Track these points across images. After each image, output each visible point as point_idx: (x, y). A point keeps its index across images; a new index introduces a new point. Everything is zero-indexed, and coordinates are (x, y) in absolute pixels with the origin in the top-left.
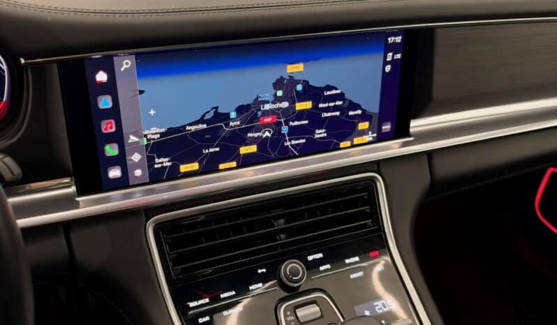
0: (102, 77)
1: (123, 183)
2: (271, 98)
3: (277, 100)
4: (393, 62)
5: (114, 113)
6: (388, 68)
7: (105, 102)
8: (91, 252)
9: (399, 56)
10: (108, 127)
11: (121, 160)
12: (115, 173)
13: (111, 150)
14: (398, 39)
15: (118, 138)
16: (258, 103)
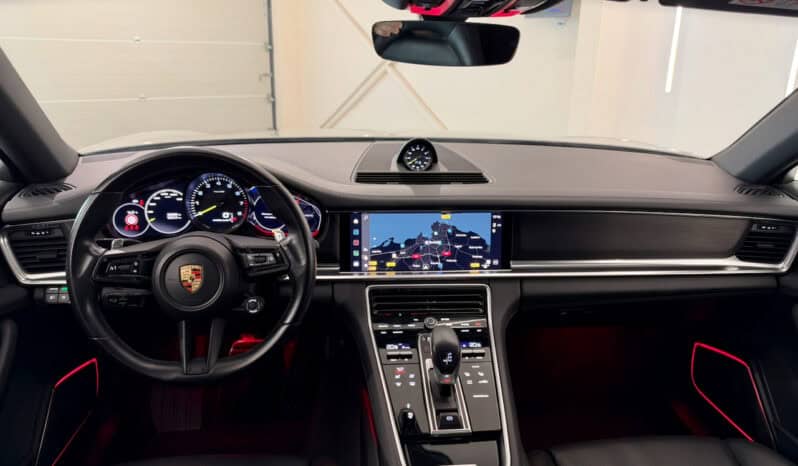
0: (356, 221)
1: (359, 269)
2: (430, 237)
3: (435, 238)
4: (496, 228)
5: (359, 237)
6: (494, 231)
7: (356, 232)
8: (341, 295)
9: (499, 225)
10: (356, 243)
11: (359, 259)
12: (356, 264)
13: (356, 253)
14: (499, 217)
15: (359, 248)
16: (422, 239)
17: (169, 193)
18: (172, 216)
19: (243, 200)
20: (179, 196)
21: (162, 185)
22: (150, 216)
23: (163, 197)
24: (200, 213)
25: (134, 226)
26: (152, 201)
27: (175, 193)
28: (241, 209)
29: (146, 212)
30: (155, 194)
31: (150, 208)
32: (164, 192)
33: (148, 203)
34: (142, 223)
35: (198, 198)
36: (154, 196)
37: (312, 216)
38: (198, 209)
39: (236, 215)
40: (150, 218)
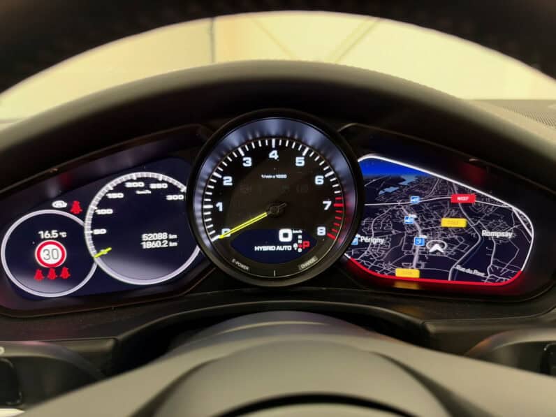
17: (148, 181)
18: (153, 240)
19: (331, 196)
20: (173, 189)
21: (127, 157)
22: (99, 242)
23: (130, 192)
24: (226, 233)
25: (57, 269)
26: (104, 203)
27: (162, 180)
28: (326, 218)
29: (88, 233)
30: (110, 186)
31: (98, 221)
32: (132, 180)
33: (93, 207)
34: (77, 260)
35: (220, 192)
36: (107, 190)
37: (509, 235)
38: (219, 221)
39: (309, 235)
40: (98, 249)
